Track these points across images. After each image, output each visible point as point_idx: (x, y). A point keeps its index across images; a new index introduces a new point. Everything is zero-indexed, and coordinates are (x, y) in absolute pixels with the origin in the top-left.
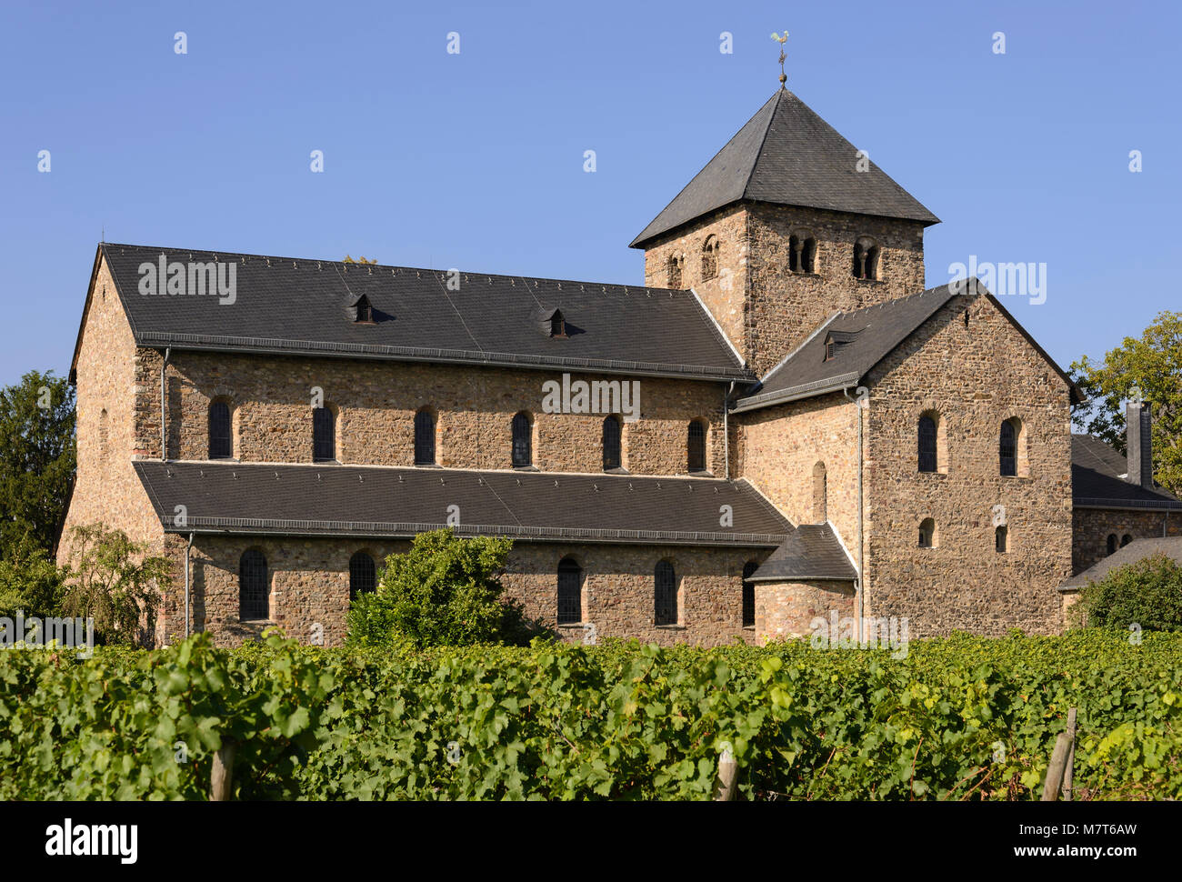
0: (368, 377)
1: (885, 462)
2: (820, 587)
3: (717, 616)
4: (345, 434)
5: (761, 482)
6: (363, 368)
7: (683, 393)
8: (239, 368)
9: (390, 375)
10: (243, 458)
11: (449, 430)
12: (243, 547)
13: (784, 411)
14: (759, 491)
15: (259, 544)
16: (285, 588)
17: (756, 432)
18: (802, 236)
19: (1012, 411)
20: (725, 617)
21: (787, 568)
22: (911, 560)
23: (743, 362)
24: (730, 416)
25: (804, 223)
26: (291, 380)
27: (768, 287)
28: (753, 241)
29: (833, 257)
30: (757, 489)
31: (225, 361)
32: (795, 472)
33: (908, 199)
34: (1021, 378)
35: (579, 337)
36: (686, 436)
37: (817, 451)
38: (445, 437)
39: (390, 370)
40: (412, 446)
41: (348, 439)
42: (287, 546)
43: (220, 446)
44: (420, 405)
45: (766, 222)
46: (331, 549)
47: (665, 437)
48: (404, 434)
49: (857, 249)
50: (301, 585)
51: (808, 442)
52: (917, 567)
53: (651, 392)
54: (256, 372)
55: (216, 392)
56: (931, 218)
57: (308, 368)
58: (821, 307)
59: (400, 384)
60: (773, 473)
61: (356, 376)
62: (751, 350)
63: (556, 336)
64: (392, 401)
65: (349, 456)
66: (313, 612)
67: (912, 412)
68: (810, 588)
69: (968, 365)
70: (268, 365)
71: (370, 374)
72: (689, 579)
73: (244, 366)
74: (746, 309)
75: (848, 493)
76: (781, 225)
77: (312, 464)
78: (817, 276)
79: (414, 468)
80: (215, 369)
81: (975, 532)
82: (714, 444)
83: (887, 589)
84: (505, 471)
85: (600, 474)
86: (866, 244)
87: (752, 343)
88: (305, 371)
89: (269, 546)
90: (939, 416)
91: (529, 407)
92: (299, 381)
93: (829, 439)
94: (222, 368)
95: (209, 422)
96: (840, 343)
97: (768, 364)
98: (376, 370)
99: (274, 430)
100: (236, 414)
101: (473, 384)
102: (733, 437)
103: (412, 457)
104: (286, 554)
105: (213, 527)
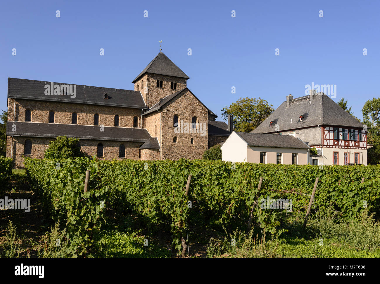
0: (62, 106)
1: (166, 125)
2: (152, 150)
3: (133, 156)
4: (56, 117)
5: (148, 129)
6: (60, 104)
7: (133, 111)
8: (32, 103)
9: (67, 105)
10: (33, 121)
11: (80, 117)
12: (25, 139)
15: (29, 139)
16: (35, 148)
17: (148, 119)
18: (160, 80)
19: (195, 115)
20: (135, 156)
21: (145, 146)
22: (171, 145)
23: (146, 105)
24: (142, 116)
25: (160, 78)
26: (44, 106)
27: (152, 90)
28: (149, 81)
29: (167, 85)
30: (147, 131)
31: (29, 101)
32: (153, 127)
33: (184, 74)
34: (197, 108)
35: (111, 99)
36: (133, 120)
37: (155, 123)
38: (79, 118)
40: (71, 120)
41: (57, 118)
42: (35, 139)
43: (28, 118)
44: (73, 112)
45: (152, 77)
46: (46, 140)
47: (128, 120)
48: (69, 117)
49: (172, 83)
50: (38, 147)
51: (154, 121)
52: (173, 146)
53: (125, 110)
54: (36, 104)
55: (27, 108)
56: (187, 77)
58: (164, 94)
59: (69, 107)
60: (150, 127)
61: (59, 105)
62: (148, 103)
63: (106, 99)
64: (67, 111)
65: (57, 122)
66: (41, 153)
67: (172, 115)
68: (150, 150)
69: (185, 105)
70: (39, 103)
72: (127, 148)
73: (34, 103)
74: (147, 94)
75: (159, 131)
76: (155, 78)
77: (48, 123)
78: (163, 88)
79: (71, 124)
80: (27, 103)
81: (186, 140)
82: (140, 121)
83: (166, 151)
84: (92, 126)
85: (113, 127)
86: (174, 82)
87: (148, 101)
88: (48, 104)
89: (31, 139)
90: (178, 116)
91: (98, 113)
92: (46, 106)
93: (157, 120)
94: (28, 103)
95: (25, 114)
96: (162, 101)
97: (151, 106)
98: (64, 104)
99: (40, 116)
100: (32, 112)
101: (85, 108)
102: (143, 120)
103: (71, 122)
104: (35, 141)
105: (18, 135)
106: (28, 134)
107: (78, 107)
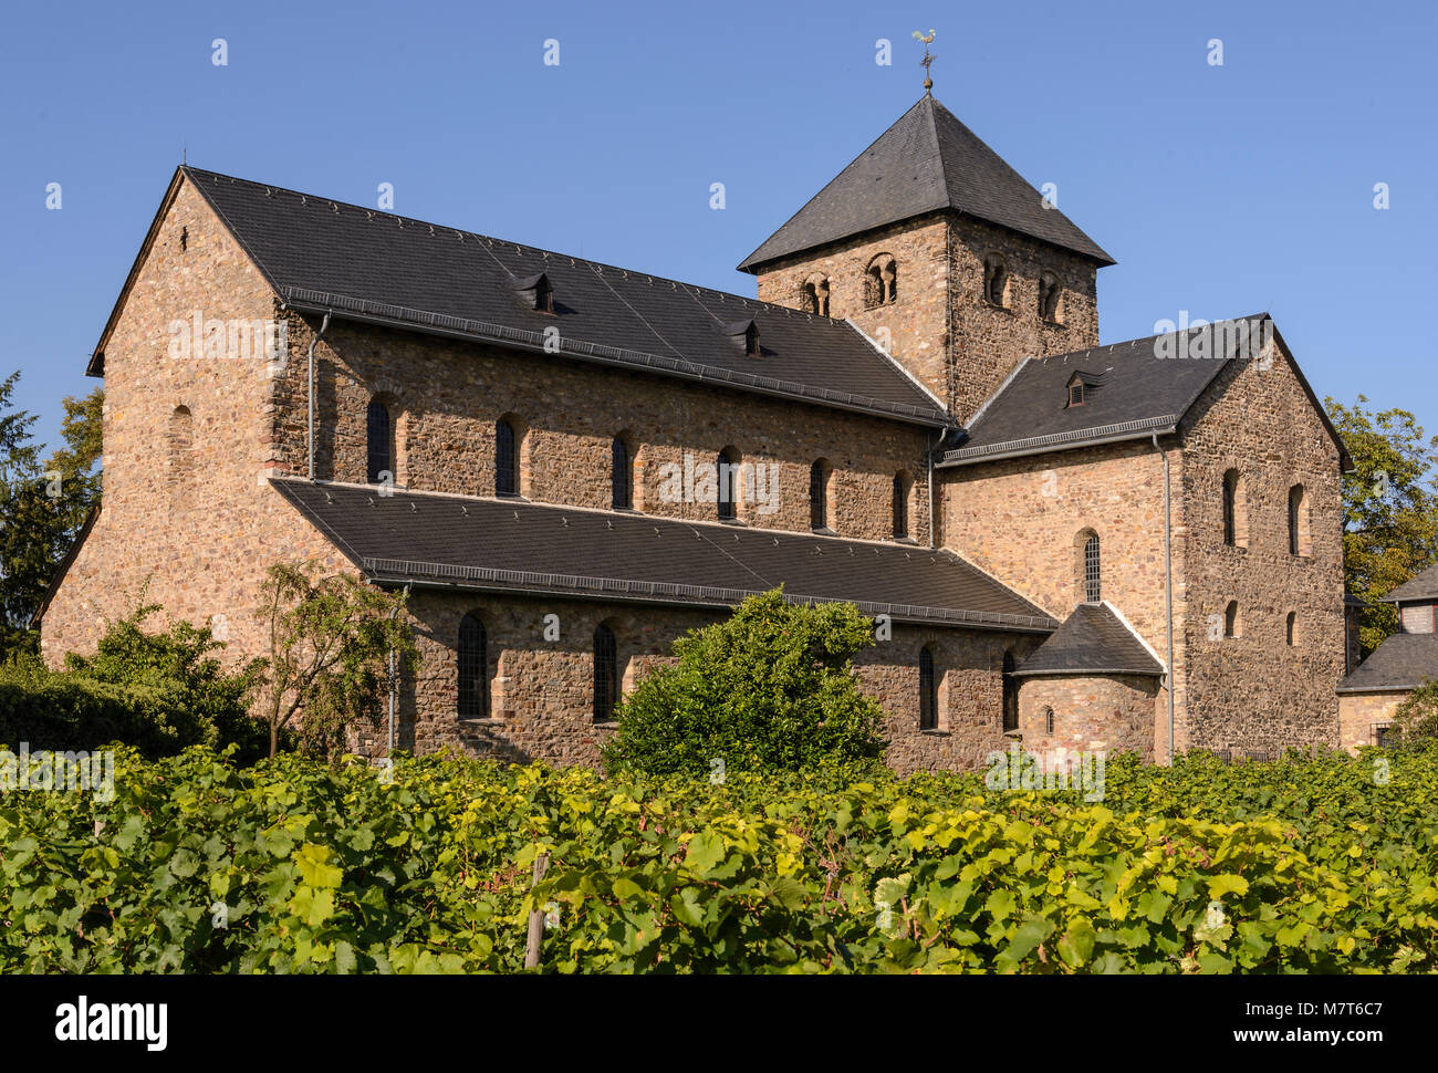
0: (560, 385)
1: (1197, 530)
3: (979, 719)
4: (533, 461)
5: (977, 554)
7: (888, 439)
8: (407, 355)
9: (585, 384)
10: (411, 484)
11: (650, 464)
12: (464, 609)
13: (1019, 466)
14: (974, 564)
15: (485, 606)
16: (515, 671)
17: (966, 492)
18: (994, 262)
19: (1297, 478)
20: (986, 719)
22: (1219, 652)
23: (944, 407)
24: (936, 471)
25: (997, 246)
26: (471, 380)
27: (966, 318)
28: (953, 260)
29: (1020, 291)
30: (969, 561)
31: (389, 343)
32: (1041, 541)
33: (1078, 233)
35: (772, 358)
36: (891, 493)
37: (1081, 515)
38: (646, 474)
39: (585, 378)
40: (610, 483)
41: (537, 468)
43: (379, 460)
44: (619, 429)
45: (964, 241)
46: (570, 616)
47: (871, 492)
48: (600, 466)
49: (1042, 285)
50: (535, 667)
51: (1065, 504)
52: (1224, 660)
53: (857, 434)
54: (427, 364)
55: (377, 386)
57: (490, 365)
58: (1013, 348)
59: (597, 398)
60: (998, 542)
61: (547, 382)
62: (952, 393)
63: (751, 355)
64: (588, 420)
65: (538, 490)
66: (549, 707)
67: (1216, 470)
68: (1116, 684)
69: (1261, 418)
70: (441, 356)
71: (563, 381)
72: (953, 671)
73: (413, 353)
74: (947, 342)
75: (1142, 567)
76: (976, 246)
77: (495, 499)
78: (1008, 311)
79: (612, 512)
80: (376, 354)
81: (1270, 620)
82: (916, 505)
83: (1201, 688)
84: (711, 523)
85: (808, 534)
86: (1048, 280)
87: (954, 385)
88: (487, 368)
89: (496, 609)
90: (1237, 477)
91: (736, 442)
92: (480, 382)
93: (1105, 500)
94: (386, 353)
95: (369, 429)
96: (1089, 387)
97: (967, 414)
98: (570, 376)
99: (450, 448)
100: (402, 421)
101: (680, 408)
102: (938, 497)
103: (609, 498)
104: (516, 621)
105: (430, 577)
106: (488, 574)
107: (640, 400)
